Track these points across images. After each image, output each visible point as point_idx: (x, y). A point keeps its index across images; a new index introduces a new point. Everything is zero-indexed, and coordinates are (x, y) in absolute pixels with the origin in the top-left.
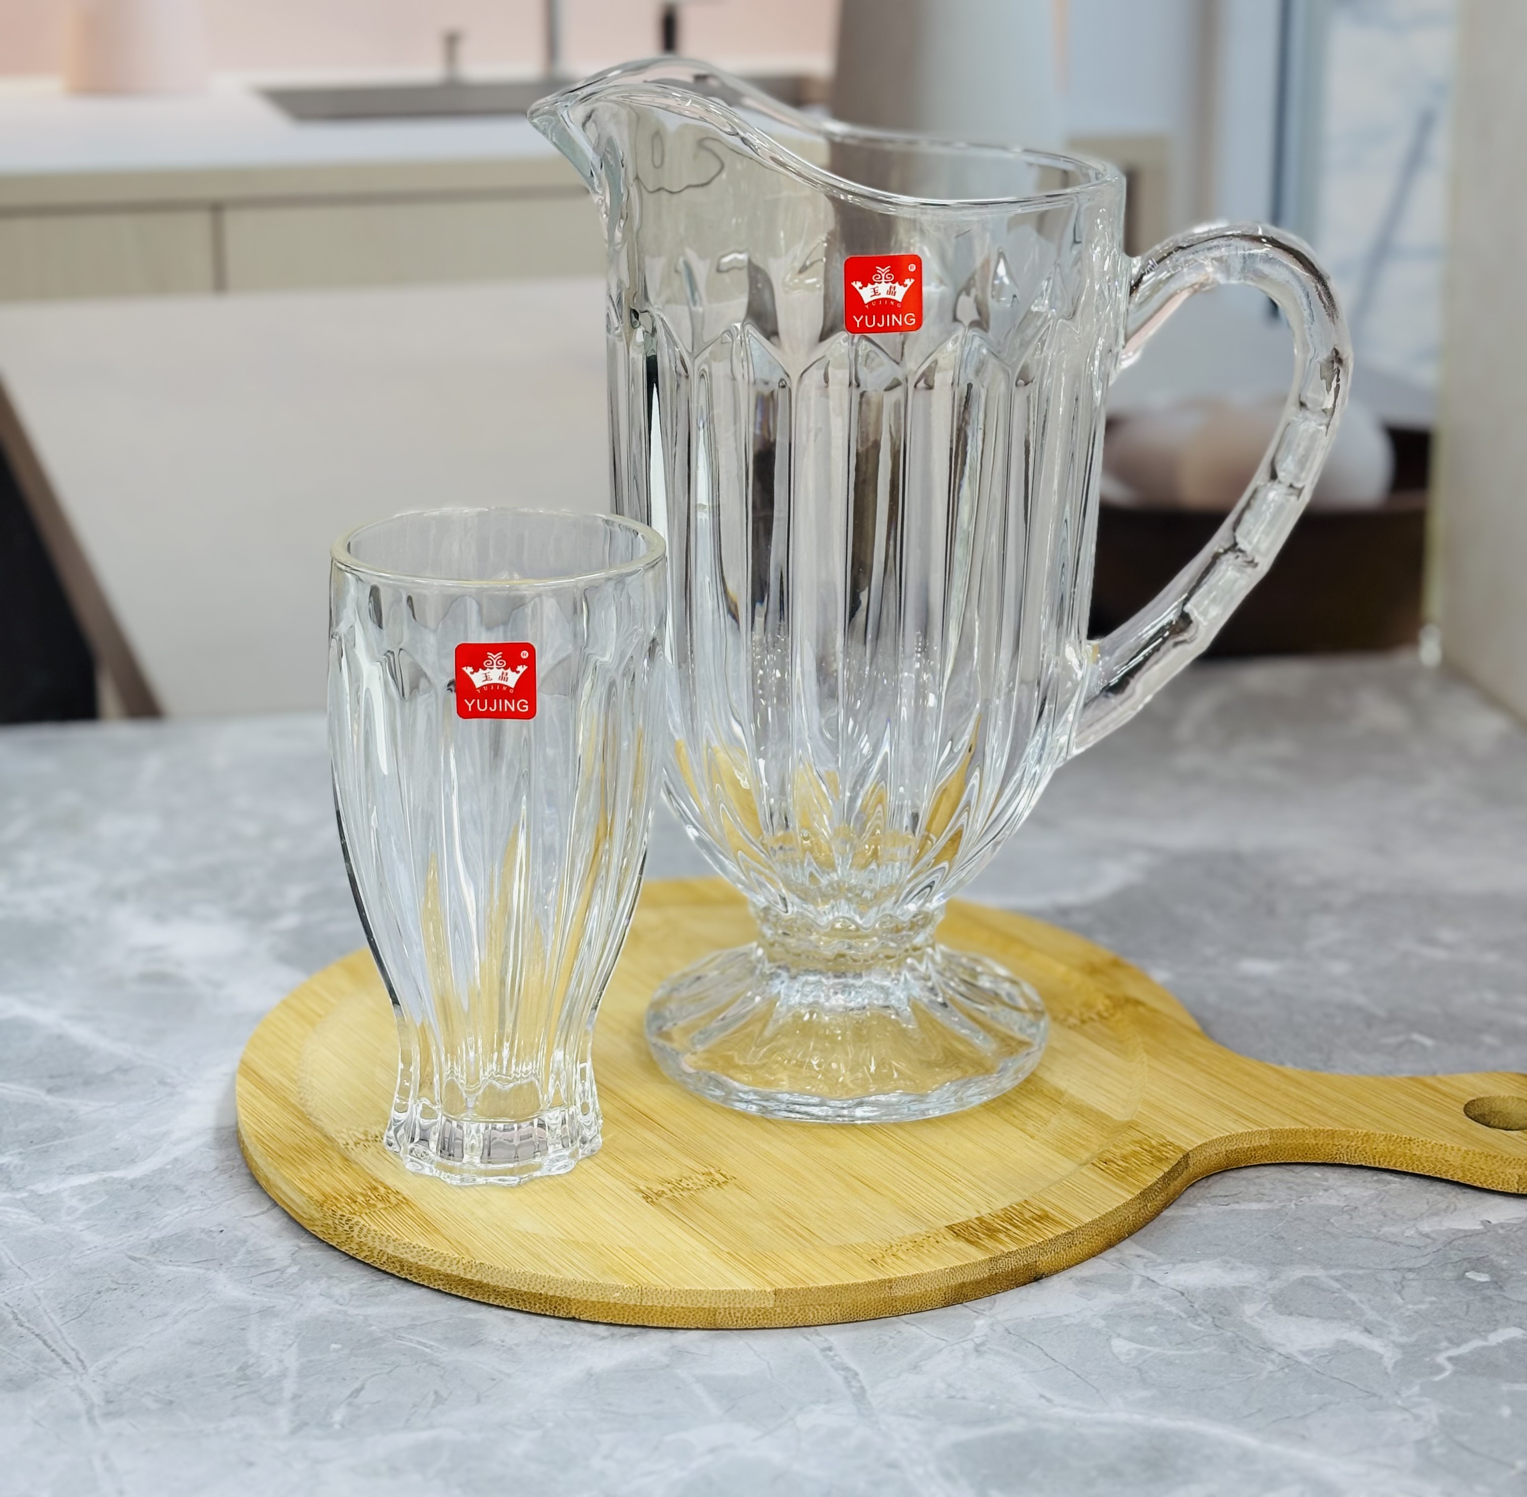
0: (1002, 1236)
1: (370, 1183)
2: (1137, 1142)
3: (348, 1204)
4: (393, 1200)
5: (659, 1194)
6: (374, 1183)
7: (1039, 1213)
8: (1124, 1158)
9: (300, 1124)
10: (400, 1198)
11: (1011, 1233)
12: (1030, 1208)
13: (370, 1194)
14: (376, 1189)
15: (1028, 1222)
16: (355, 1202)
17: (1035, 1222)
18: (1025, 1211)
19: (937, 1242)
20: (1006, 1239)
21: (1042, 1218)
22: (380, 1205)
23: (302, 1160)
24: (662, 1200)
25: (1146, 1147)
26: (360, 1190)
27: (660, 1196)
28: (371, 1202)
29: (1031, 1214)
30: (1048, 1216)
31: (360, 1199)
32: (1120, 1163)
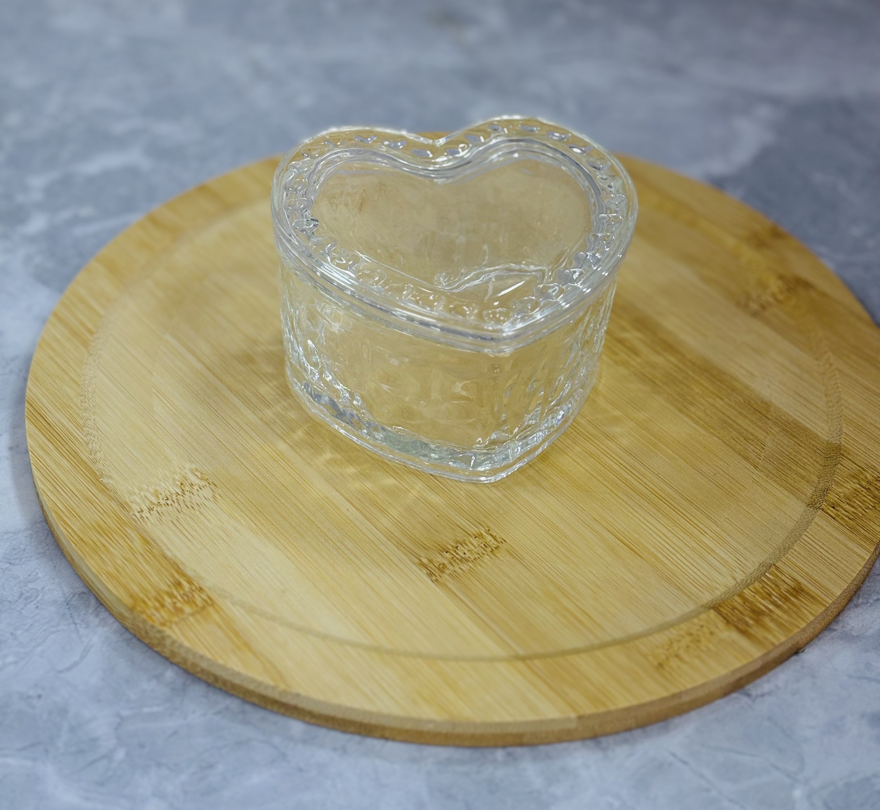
0: (767, 620)
1: (173, 576)
2: (853, 477)
3: (156, 609)
4: (199, 601)
5: (442, 568)
6: (177, 576)
7: (792, 584)
8: (848, 500)
9: (95, 491)
10: (205, 597)
11: (775, 616)
12: (783, 578)
13: (175, 593)
14: (179, 584)
15: (787, 599)
16: (163, 606)
17: (792, 599)
18: (780, 583)
19: (712, 633)
20: (771, 625)
21: (797, 592)
22: (188, 609)
23: (104, 545)
24: (445, 577)
25: (864, 483)
26: (165, 588)
27: (442, 572)
28: (179, 605)
29: (785, 586)
30: (802, 590)
31: (168, 600)
32: (847, 507)
